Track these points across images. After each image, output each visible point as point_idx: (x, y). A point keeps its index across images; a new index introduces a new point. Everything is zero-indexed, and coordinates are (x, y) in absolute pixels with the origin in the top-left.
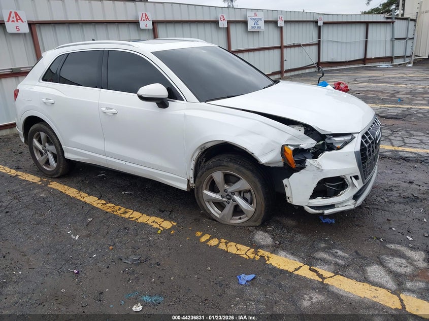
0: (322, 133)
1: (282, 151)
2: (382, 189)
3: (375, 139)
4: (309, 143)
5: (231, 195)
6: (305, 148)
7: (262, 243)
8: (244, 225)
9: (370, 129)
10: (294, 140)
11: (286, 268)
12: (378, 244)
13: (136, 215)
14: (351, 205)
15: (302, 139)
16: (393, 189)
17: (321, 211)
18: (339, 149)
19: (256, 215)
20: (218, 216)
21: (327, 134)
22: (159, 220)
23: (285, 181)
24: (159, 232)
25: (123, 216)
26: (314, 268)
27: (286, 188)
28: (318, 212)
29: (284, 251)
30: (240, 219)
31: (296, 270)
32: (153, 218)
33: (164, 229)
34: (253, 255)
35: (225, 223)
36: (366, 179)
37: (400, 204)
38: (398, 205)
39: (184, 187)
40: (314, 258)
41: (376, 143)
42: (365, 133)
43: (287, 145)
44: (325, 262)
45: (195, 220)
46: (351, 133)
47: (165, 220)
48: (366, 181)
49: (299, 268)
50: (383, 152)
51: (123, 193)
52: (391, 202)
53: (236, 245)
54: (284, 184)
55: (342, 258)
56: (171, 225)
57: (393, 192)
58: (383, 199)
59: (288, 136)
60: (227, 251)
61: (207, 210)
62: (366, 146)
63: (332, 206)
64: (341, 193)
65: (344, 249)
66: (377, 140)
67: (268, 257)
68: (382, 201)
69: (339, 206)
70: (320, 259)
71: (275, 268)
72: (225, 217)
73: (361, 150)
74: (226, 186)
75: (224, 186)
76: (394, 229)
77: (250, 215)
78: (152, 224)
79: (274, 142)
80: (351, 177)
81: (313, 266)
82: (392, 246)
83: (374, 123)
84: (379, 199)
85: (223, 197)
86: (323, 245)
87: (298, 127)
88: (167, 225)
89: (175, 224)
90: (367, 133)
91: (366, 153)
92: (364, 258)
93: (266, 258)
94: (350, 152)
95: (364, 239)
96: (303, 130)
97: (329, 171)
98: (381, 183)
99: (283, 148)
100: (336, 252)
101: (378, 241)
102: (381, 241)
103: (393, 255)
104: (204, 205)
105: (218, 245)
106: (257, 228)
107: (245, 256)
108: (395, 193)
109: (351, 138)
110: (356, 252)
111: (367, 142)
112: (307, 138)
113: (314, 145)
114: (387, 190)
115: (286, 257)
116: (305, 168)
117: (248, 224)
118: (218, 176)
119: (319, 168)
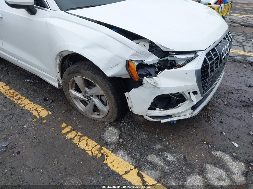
0: (165, 50)
1: (126, 65)
2: (225, 91)
3: (220, 55)
4: (152, 59)
5: (90, 96)
6: (148, 64)
7: (109, 140)
8: (101, 120)
9: (218, 45)
10: (138, 55)
11: (117, 171)
12: (206, 150)
13: (27, 101)
14: (188, 114)
15: (146, 55)
16: (234, 92)
17: (158, 120)
18: (180, 66)
19: (109, 115)
20: (82, 110)
21: (170, 52)
22: (40, 108)
23: (126, 94)
24: (35, 120)
25: (16, 102)
26: (142, 173)
27: (127, 100)
28: (156, 120)
29: (123, 151)
30: (99, 115)
31: (126, 173)
32: (37, 106)
33: (40, 118)
34: (96, 152)
35: (87, 116)
36: (205, 92)
37: (236, 107)
38: (234, 108)
39: (56, 85)
40: (146, 161)
41: (221, 59)
42: (211, 50)
43: (131, 60)
44: (153, 166)
45: (67, 111)
46: (195, 51)
47: (45, 109)
48: (205, 94)
49: (129, 172)
50: (235, 56)
51: (26, 81)
52: (229, 105)
53: (87, 140)
54: (126, 97)
55: (170, 163)
56: (47, 114)
57: (233, 95)
58: (223, 101)
59: (133, 52)
60: (78, 146)
61: (74, 105)
62: (209, 63)
63: (170, 116)
64: (179, 105)
65: (175, 153)
66: (223, 55)
67: (107, 156)
68: (222, 103)
69: (177, 116)
70: (150, 162)
71: (109, 169)
72: (87, 112)
73: (203, 68)
74: (86, 89)
75: (84, 89)
76: (224, 133)
77: (105, 114)
78: (34, 112)
79: (119, 57)
80: (189, 93)
81: (142, 171)
82: (218, 154)
83: (224, 39)
84: (220, 101)
85: (85, 97)
86: (158, 146)
87: (143, 43)
88: (44, 113)
89: (50, 113)
90: (213, 50)
91: (208, 70)
92: (189, 165)
93: (105, 156)
94: (191, 71)
95: (195, 143)
96: (148, 46)
97: (166, 89)
98: (226, 86)
99: (128, 63)
100: (167, 157)
101: (207, 147)
102: (209, 147)
103: (215, 165)
104: (72, 101)
105: (73, 138)
106: (110, 124)
107: (90, 153)
108: (234, 97)
109: (194, 57)
110: (184, 157)
111: (211, 59)
112: (150, 55)
113: (157, 61)
114: (229, 93)
115: (122, 157)
116: (142, 85)
117: (103, 120)
118: (79, 80)
119: (156, 86)
